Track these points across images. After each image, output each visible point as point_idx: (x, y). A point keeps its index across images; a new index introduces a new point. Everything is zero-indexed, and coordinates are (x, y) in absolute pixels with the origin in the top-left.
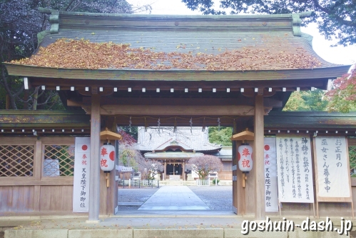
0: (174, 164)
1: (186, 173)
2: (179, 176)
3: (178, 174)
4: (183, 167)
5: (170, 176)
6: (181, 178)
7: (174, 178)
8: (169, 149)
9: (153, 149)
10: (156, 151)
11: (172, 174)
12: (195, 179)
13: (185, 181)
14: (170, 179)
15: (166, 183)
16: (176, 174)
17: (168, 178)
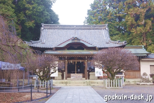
0: (76, 61)
1: (89, 72)
2: (81, 75)
3: (80, 73)
4: (86, 65)
5: (72, 75)
6: (84, 77)
7: (76, 77)
8: (70, 47)
9: (53, 46)
10: (57, 49)
11: (74, 73)
12: (99, 78)
13: (88, 80)
14: (72, 78)
15: (66, 83)
16: (77, 73)
17: (69, 77)
